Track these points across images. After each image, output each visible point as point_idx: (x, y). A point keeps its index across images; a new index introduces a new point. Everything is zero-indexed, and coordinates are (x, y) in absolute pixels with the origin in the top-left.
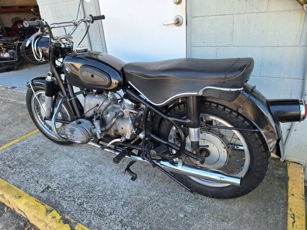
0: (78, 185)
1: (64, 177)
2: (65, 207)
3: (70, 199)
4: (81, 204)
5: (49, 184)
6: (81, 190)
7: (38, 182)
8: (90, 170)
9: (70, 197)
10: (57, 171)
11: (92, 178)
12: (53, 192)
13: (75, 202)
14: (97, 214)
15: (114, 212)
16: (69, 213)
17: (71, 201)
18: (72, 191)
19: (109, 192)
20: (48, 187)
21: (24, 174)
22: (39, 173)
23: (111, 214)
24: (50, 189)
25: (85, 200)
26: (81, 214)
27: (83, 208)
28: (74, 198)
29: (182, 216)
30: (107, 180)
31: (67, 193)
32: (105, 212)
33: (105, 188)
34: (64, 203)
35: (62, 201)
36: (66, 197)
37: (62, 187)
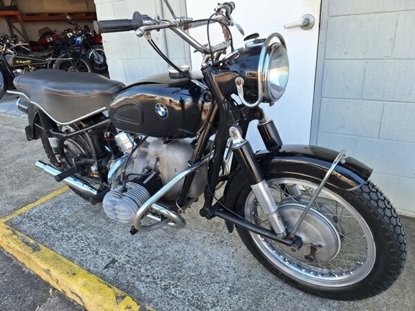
0: (156, 258)
1: (134, 245)
2: (143, 292)
3: (148, 280)
4: (165, 288)
5: (114, 255)
6: (164, 265)
7: (97, 253)
8: (171, 236)
9: (148, 276)
10: (123, 237)
11: (177, 248)
12: (122, 267)
13: (157, 284)
14: (193, 305)
15: (218, 302)
16: (151, 302)
17: (150, 282)
18: (149, 267)
19: (204, 271)
20: (114, 261)
21: (76, 240)
22: (97, 240)
23: (214, 305)
24: (116, 263)
25: (172, 282)
26: (168, 304)
27: (170, 294)
28: (154, 278)
30: (199, 254)
31: (142, 271)
32: (205, 303)
33: (198, 265)
34: (141, 285)
35: (137, 283)
36: (142, 276)
37: (134, 260)
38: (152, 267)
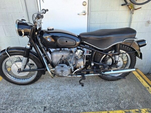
0: (60, 99)
1: (48, 99)
2: (65, 111)
3: (63, 107)
4: (71, 106)
5: (43, 106)
6: (65, 100)
7: (35, 108)
8: (58, 90)
9: (62, 105)
10: (40, 98)
11: (64, 93)
12: (50, 108)
13: (67, 106)
14: (83, 106)
15: (89, 101)
16: (70, 112)
17: (65, 107)
18: (60, 103)
19: (78, 95)
20: (45, 107)
21: (21, 108)
22: (30, 104)
23: (88, 103)
24: (47, 107)
25: (72, 103)
26: (76, 109)
27: (74, 106)
28: (65, 105)
29: (112, 91)
30: (72, 91)
31: (59, 105)
32: (85, 103)
33: (74, 94)
34: (63, 109)
35: (60, 109)
36: (60, 106)
37: (53, 103)
38: (61, 102)
